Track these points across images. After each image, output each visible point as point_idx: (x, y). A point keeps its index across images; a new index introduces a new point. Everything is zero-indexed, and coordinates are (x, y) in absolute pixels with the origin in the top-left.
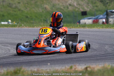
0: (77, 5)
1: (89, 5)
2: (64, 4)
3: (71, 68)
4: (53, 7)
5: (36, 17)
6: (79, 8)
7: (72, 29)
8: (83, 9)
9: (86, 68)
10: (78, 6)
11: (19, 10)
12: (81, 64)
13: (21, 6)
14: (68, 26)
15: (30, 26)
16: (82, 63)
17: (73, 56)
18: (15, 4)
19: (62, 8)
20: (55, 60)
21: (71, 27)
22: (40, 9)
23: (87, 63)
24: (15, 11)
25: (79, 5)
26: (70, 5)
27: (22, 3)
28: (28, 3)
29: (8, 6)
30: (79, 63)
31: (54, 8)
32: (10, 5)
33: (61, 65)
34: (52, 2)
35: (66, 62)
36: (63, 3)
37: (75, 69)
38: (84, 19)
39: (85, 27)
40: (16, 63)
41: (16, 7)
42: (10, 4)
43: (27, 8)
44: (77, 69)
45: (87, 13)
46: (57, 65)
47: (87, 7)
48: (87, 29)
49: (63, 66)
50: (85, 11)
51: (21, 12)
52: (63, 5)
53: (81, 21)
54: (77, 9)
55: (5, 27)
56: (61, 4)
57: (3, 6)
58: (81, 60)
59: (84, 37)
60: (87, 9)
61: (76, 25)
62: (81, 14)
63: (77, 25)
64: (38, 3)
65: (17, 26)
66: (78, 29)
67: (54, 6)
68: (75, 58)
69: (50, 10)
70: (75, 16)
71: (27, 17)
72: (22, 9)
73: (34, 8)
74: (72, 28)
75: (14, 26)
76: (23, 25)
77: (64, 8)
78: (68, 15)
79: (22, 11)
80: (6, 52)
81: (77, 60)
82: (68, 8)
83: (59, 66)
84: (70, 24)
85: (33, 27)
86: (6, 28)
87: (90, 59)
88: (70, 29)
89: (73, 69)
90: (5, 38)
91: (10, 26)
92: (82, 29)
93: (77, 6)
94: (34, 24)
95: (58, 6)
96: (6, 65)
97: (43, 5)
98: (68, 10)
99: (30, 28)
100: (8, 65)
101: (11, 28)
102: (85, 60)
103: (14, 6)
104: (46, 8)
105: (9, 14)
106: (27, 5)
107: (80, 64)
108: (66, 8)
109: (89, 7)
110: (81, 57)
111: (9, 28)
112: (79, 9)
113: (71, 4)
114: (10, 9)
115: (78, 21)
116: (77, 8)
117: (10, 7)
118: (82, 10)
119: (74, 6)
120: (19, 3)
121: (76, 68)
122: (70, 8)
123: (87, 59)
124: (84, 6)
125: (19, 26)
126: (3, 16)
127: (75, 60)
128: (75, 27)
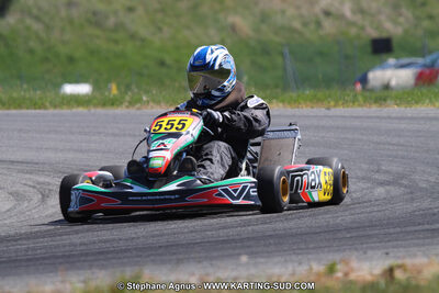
0: (354, 12)
1: (400, 15)
2: (304, 11)
3: (331, 270)
4: (263, 21)
6: (360, 23)
7: (333, 110)
8: (379, 27)
9: (390, 271)
10: (358, 18)
11: (133, 37)
12: (370, 253)
14: (318, 100)
16: (372, 248)
18: (116, 13)
19: (297, 25)
21: (332, 103)
22: (212, 32)
23: (393, 247)
24: (116, 42)
25: (362, 11)
26: (327, 14)
27: (140, 11)
28: (163, 11)
29: (89, 21)
30: (365, 246)
31: (264, 27)
32: (96, 20)
33: (294, 257)
34: (256, 4)
35: (311, 246)
36: (298, 8)
37: (346, 275)
38: (383, 68)
39: (385, 100)
41: (119, 27)
42: (95, 13)
43: (160, 29)
45: (394, 43)
46: (276, 259)
47: (396, 23)
48: (393, 109)
49: (300, 264)
50: (384, 35)
51: (138, 43)
52: (301, 16)
53: (371, 75)
54: (353, 31)
55: (78, 106)
56: (291, 11)
57: (71, 22)
58: (369, 236)
60: (391, 29)
61: (352, 94)
62: (369, 49)
63: (355, 96)
64: (205, 9)
65: (121, 103)
66: (360, 109)
67: (264, 18)
68: (348, 229)
69: (251, 33)
70: (347, 57)
71: (162, 63)
72: (143, 32)
73: (188, 28)
74: (335, 106)
75: (113, 104)
76: (144, 98)
77: (305, 24)
78: (321, 54)
79: (143, 40)
81: (354, 234)
82: (319, 24)
83: (286, 261)
84: (327, 93)
86: (81, 110)
87: (403, 229)
88: (328, 109)
89: (339, 275)
90: (76, 151)
91: (95, 101)
92: (374, 110)
93: (354, 19)
95: (279, 20)
96: (83, 258)
97: (221, 16)
98: (321, 33)
100: (89, 258)
101: (100, 111)
102: (386, 234)
103: (111, 21)
104: (233, 28)
105: (92, 53)
106: (159, 16)
107: (365, 253)
108: (312, 26)
109: (401, 20)
110: (372, 224)
111: (93, 110)
112: (363, 28)
113: (332, 10)
114: (98, 32)
115: (359, 75)
116: (353, 24)
117: (98, 25)
118: (375, 34)
119: (341, 17)
120: (131, 9)
121: (352, 270)
122: (329, 26)
123: (392, 231)
124: (383, 18)
125: (129, 102)
126: (71, 60)
127: (348, 235)
128: (345, 103)
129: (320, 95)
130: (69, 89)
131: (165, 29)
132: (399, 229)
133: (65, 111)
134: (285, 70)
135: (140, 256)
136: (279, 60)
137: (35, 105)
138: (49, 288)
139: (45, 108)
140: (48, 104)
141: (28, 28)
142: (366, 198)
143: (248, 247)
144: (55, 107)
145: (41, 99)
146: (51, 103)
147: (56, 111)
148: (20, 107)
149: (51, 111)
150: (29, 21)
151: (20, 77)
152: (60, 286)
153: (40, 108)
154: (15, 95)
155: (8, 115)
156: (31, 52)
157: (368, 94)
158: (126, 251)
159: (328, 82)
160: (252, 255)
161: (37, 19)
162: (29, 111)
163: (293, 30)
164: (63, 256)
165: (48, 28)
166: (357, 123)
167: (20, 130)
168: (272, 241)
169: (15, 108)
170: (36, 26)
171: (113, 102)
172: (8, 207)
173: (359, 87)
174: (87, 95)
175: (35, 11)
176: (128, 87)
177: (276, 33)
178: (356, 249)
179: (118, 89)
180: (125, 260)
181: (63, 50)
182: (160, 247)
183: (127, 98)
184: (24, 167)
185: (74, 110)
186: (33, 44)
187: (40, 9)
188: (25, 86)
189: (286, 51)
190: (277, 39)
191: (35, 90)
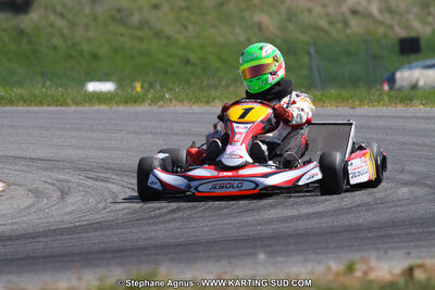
0: (381, 12)
1: (429, 14)
2: (331, 10)
3: (350, 269)
4: (290, 20)
5: (223, 61)
6: (389, 22)
7: (357, 109)
8: (407, 27)
9: (410, 271)
10: (386, 18)
11: (157, 35)
12: (391, 253)
13: (164, 21)
14: (343, 100)
15: (197, 101)
16: (394, 248)
17: (361, 221)
18: (141, 10)
19: (323, 23)
20: (291, 236)
21: (357, 102)
22: (237, 30)
23: (415, 247)
24: (141, 40)
25: (390, 11)
26: (355, 12)
27: (165, 8)
28: (188, 8)
29: (112, 18)
30: (386, 246)
31: (290, 26)
32: (119, 17)
33: (313, 257)
34: (283, 2)
35: (332, 245)
36: (324, 6)
37: (365, 273)
38: (411, 68)
39: (411, 100)
40: (140, 249)
41: (144, 24)
42: (119, 10)
43: (186, 27)
44: (372, 276)
45: (423, 43)
46: (296, 258)
47: (424, 22)
48: (419, 109)
49: (319, 262)
50: (413, 35)
51: (164, 41)
52: (328, 15)
53: (398, 75)
54: (381, 30)
55: (100, 103)
56: (318, 10)
57: (95, 19)
58: (391, 236)
59: (405, 144)
60: (420, 28)
61: (377, 93)
62: (397, 49)
63: (380, 95)
64: (231, 7)
65: (144, 101)
66: (385, 108)
67: (291, 16)
68: (369, 229)
69: (278, 33)
70: (375, 57)
71: (188, 62)
72: (169, 30)
73: (214, 26)
74: (360, 105)
75: (135, 102)
76: (167, 96)
77: (331, 23)
78: (348, 53)
79: (168, 38)
80: (101, 206)
81: (376, 234)
82: (346, 24)
83: (305, 260)
84: (352, 91)
85: (208, 103)
86: (103, 107)
87: (426, 230)
88: (353, 108)
89: (359, 274)
90: (98, 148)
91: (117, 99)
92: (400, 110)
93: (381, 18)
94: (213, 93)
95: (306, 19)
96: (100, 256)
97: (247, 15)
98: (348, 31)
99: (196, 108)
100: (107, 256)
101: (122, 108)
102: (408, 234)
103: (136, 19)
104: (260, 26)
105: (116, 50)
106: (185, 14)
107: (386, 253)
108: (340, 25)
109: (430, 19)
110: (394, 224)
111: (115, 108)
112: (391, 27)
113: (360, 9)
114: (122, 30)
115: (386, 75)
116: (383, 23)
117: (122, 22)
118: (402, 33)
119: (369, 16)
120: (156, 7)
121: (371, 269)
122: (356, 25)
123: (414, 231)
124: (411, 17)
125: (152, 100)
126: (95, 57)
127: (370, 235)
128: (370, 103)
129: (345, 93)
130: (92, 87)
131: (190, 26)
132: (421, 230)
133: (86, 108)
134: (310, 69)
135: (158, 254)
136: (306, 59)
137: (56, 102)
138: (63, 284)
139: (67, 105)
140: (69, 101)
141: (52, 25)
142: (389, 198)
143: (269, 246)
144: (77, 104)
145: (62, 95)
146: (72, 100)
147: (79, 108)
148: (41, 103)
149: (73, 108)
150: (52, 18)
151: (43, 74)
152: (75, 283)
153: (61, 105)
154: (37, 92)
155: (29, 112)
156: (55, 48)
157: (393, 93)
158: (145, 248)
159: (354, 82)
160: (271, 253)
161: (61, 15)
162: (50, 108)
163: (320, 29)
164: (80, 254)
165: (72, 25)
166: (382, 123)
167: (41, 128)
168: (292, 240)
169: (36, 105)
170: (60, 23)
171: (136, 100)
172: (27, 204)
173: (386, 87)
174: (109, 92)
175: (59, 8)
176: (151, 85)
177: (303, 33)
178: (378, 249)
179: (142, 87)
180: (143, 258)
181: (86, 48)
182: (179, 245)
183: (150, 96)
184: (44, 164)
185: (96, 108)
186: (56, 41)
187: (64, 5)
188: (48, 83)
189: (312, 50)
190: (304, 38)
191: (57, 87)
